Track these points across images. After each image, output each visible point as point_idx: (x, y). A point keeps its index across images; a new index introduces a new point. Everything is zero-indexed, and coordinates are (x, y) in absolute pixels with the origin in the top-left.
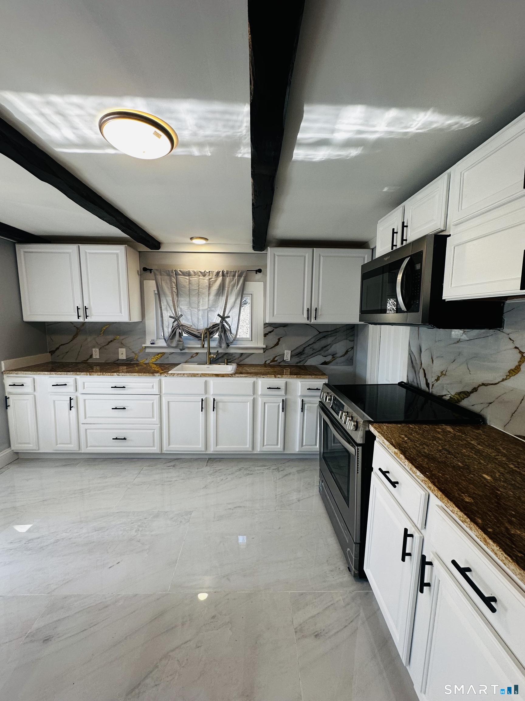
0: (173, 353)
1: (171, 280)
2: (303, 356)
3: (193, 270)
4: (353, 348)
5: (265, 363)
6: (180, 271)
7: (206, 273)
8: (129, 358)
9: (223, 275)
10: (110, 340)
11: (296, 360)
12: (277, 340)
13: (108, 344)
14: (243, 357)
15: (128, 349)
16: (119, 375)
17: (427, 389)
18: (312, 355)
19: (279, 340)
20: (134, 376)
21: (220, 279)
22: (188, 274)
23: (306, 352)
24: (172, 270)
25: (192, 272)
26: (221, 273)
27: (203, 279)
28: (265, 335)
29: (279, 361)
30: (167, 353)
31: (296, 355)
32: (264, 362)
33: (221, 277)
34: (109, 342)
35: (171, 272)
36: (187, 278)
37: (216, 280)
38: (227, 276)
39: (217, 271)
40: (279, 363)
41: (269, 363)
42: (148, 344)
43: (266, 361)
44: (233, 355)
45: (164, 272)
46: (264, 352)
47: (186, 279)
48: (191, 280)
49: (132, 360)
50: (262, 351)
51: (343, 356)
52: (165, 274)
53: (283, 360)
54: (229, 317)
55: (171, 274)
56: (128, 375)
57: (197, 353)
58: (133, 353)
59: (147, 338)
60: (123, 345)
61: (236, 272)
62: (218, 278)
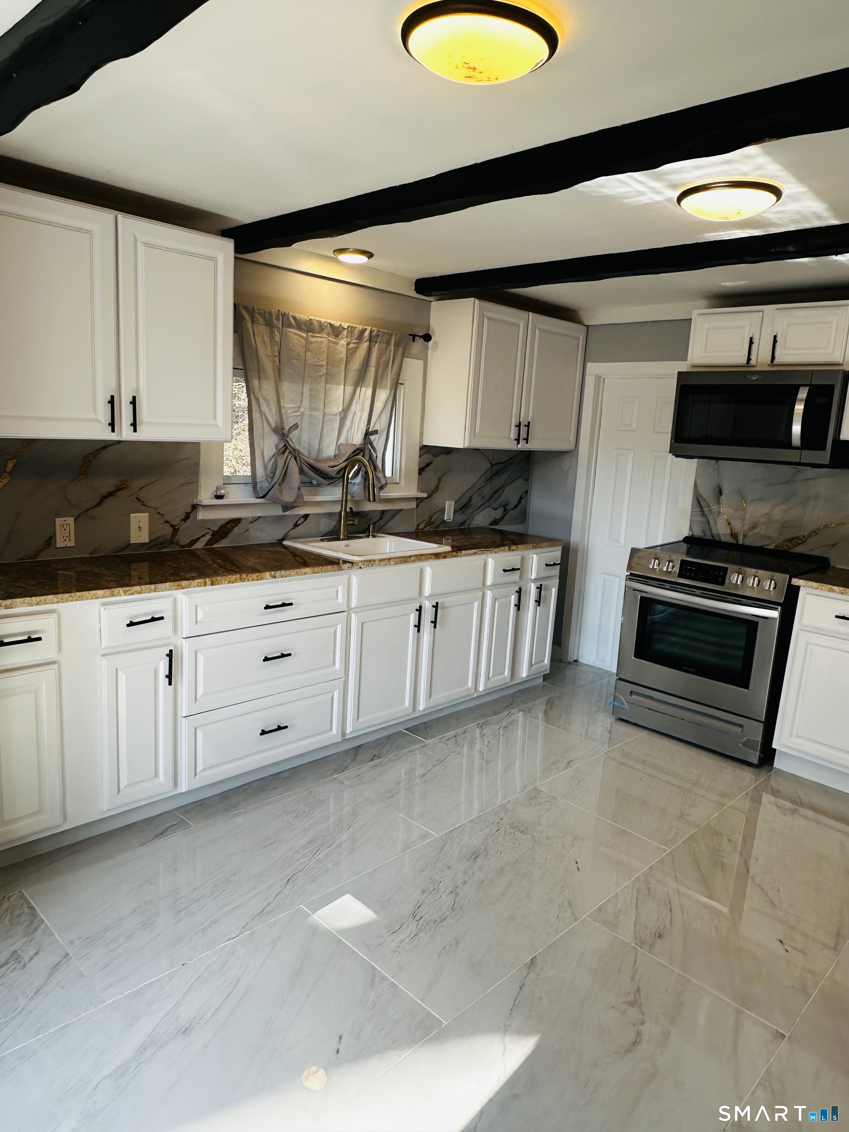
0: (259, 517)
1: (272, 336)
2: (470, 511)
3: (317, 319)
4: (526, 492)
5: (417, 529)
6: (294, 318)
7: (341, 328)
8: (157, 539)
9: (370, 339)
10: (105, 491)
11: (461, 518)
12: (436, 481)
13: (100, 504)
14: (386, 518)
15: (157, 514)
16: (275, 577)
17: (734, 541)
18: (481, 508)
19: (439, 480)
20: (305, 574)
21: (365, 345)
22: (308, 327)
23: (473, 502)
24: (278, 313)
25: (315, 322)
26: (367, 333)
27: (335, 343)
28: (421, 471)
29: (437, 523)
30: (246, 519)
31: (461, 509)
32: (415, 528)
33: (368, 343)
34: (104, 498)
35: (274, 317)
36: (304, 335)
37: (357, 348)
38: (376, 342)
39: (361, 329)
40: (437, 527)
41: (423, 529)
42: (205, 497)
43: (418, 525)
44: (369, 517)
45: (260, 314)
46: (417, 507)
47: (302, 337)
48: (312, 343)
49: (163, 544)
50: (413, 505)
51: (516, 507)
52: (261, 321)
53: (444, 522)
54: (376, 432)
55: (275, 322)
56: (292, 574)
57: (306, 516)
58: (167, 524)
59: (203, 481)
60: (142, 505)
61: (392, 334)
62: (360, 343)
